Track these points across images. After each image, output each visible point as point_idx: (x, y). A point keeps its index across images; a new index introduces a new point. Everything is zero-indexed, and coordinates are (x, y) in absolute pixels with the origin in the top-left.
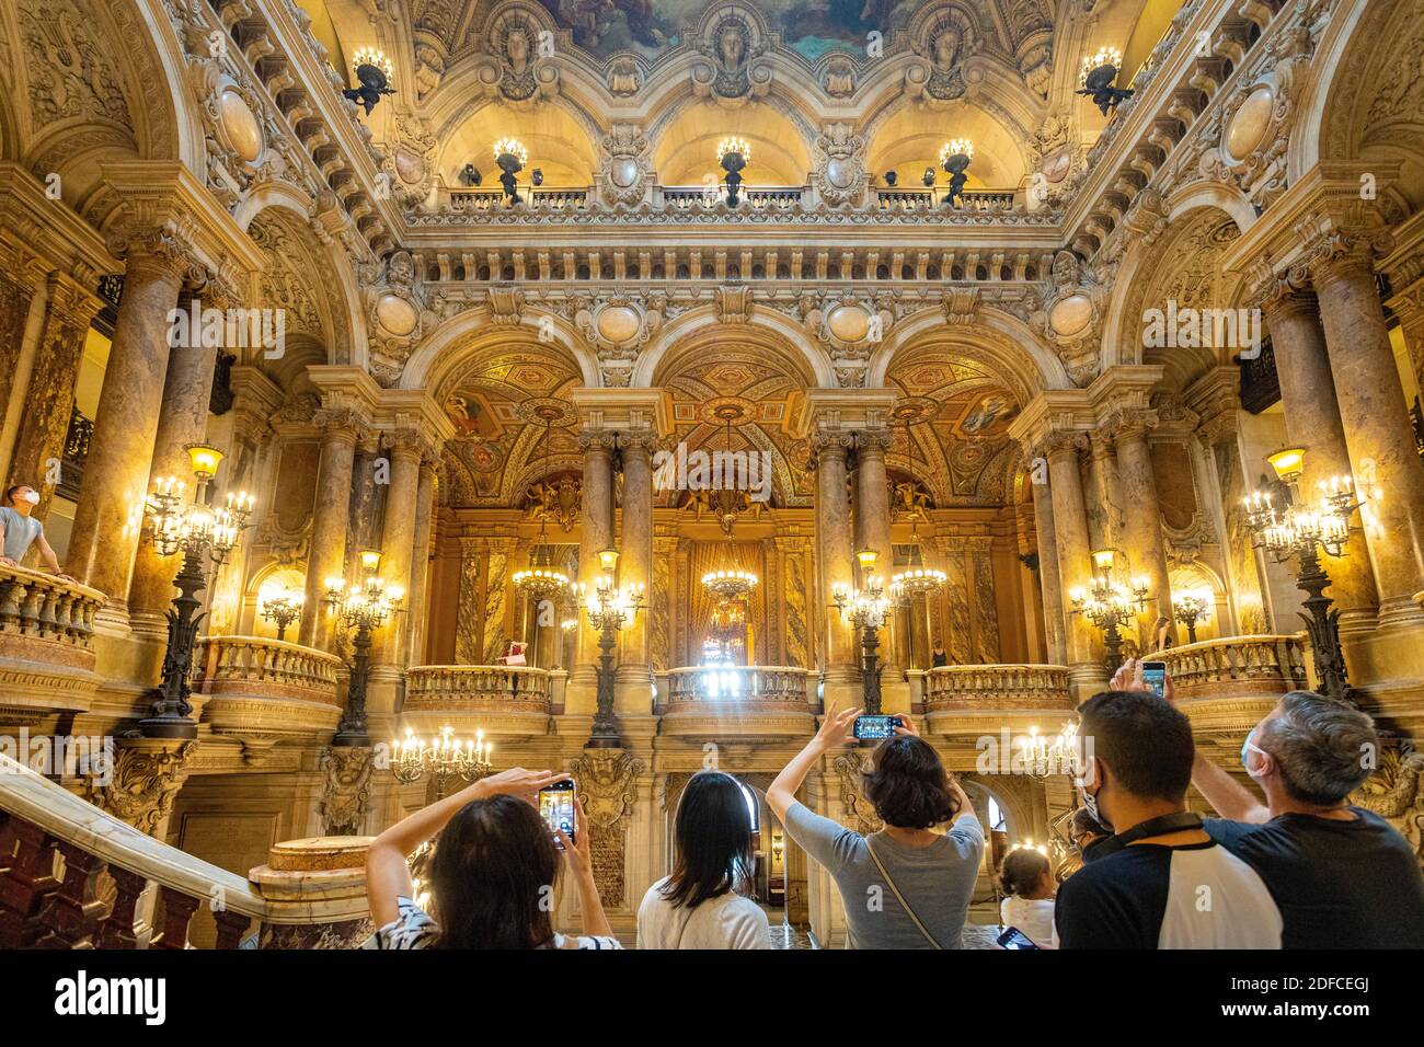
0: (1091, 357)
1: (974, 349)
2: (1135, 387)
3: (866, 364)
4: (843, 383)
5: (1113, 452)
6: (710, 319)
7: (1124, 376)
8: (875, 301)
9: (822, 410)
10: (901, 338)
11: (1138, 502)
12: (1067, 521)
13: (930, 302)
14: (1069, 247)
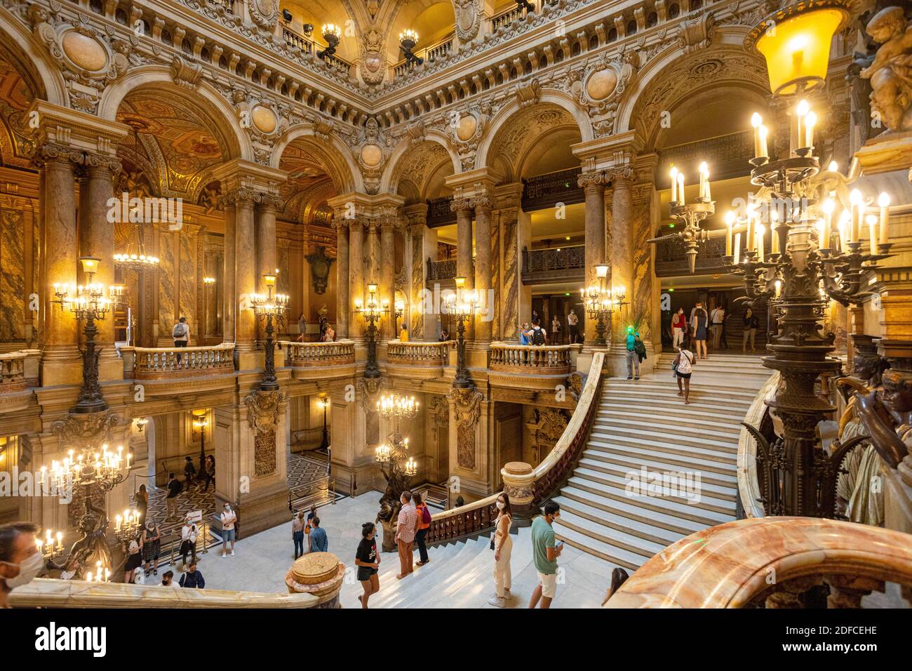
0: (376, 180)
1: (319, 150)
2: (394, 204)
3: (271, 150)
4: (257, 158)
5: (379, 232)
6: (166, 78)
7: (391, 199)
8: (279, 108)
9: (244, 174)
10: (291, 137)
11: (388, 263)
12: (355, 263)
13: (307, 119)
14: (375, 116)
